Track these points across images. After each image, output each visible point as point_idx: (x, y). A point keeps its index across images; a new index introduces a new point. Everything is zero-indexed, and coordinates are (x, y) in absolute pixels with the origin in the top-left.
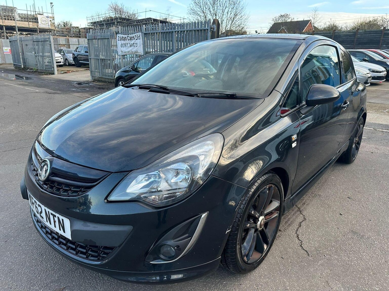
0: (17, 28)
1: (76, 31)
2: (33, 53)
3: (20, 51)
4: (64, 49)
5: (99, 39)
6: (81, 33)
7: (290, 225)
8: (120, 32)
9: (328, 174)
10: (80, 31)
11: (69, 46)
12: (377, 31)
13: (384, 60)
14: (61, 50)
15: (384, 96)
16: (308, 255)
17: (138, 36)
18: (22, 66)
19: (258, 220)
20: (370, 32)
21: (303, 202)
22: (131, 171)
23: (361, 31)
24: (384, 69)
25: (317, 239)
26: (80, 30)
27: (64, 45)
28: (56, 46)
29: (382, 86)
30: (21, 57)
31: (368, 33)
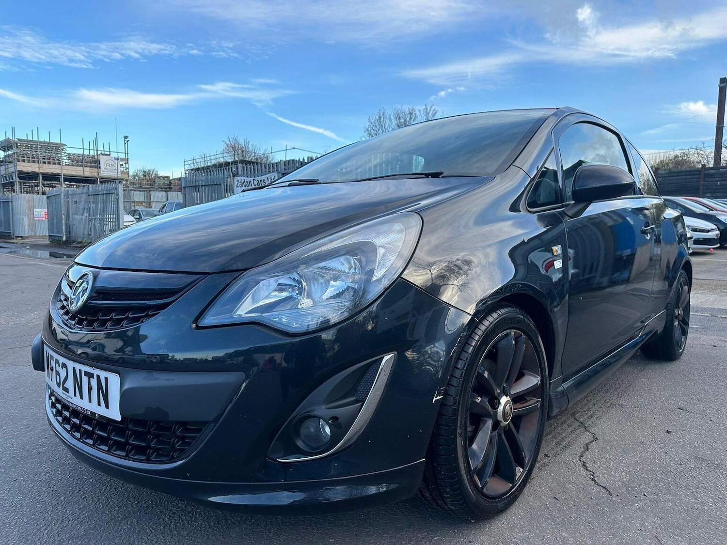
0: (63, 177)
1: (164, 183)
2: (87, 215)
3: (63, 213)
4: (140, 210)
5: (204, 185)
6: (172, 186)
7: (566, 447)
8: (240, 173)
9: (634, 375)
10: (170, 184)
11: (149, 204)
12: (692, 171)
13: (711, 212)
14: (135, 211)
15: (723, 270)
16: (610, 494)
17: (272, 178)
18: (64, 238)
19: (499, 403)
20: (680, 173)
21: (589, 414)
22: (246, 270)
23: (663, 172)
24: (714, 227)
25: (624, 468)
26: (171, 181)
27: (141, 203)
28: (127, 205)
29: (715, 256)
30: (63, 221)
31: (675, 174)
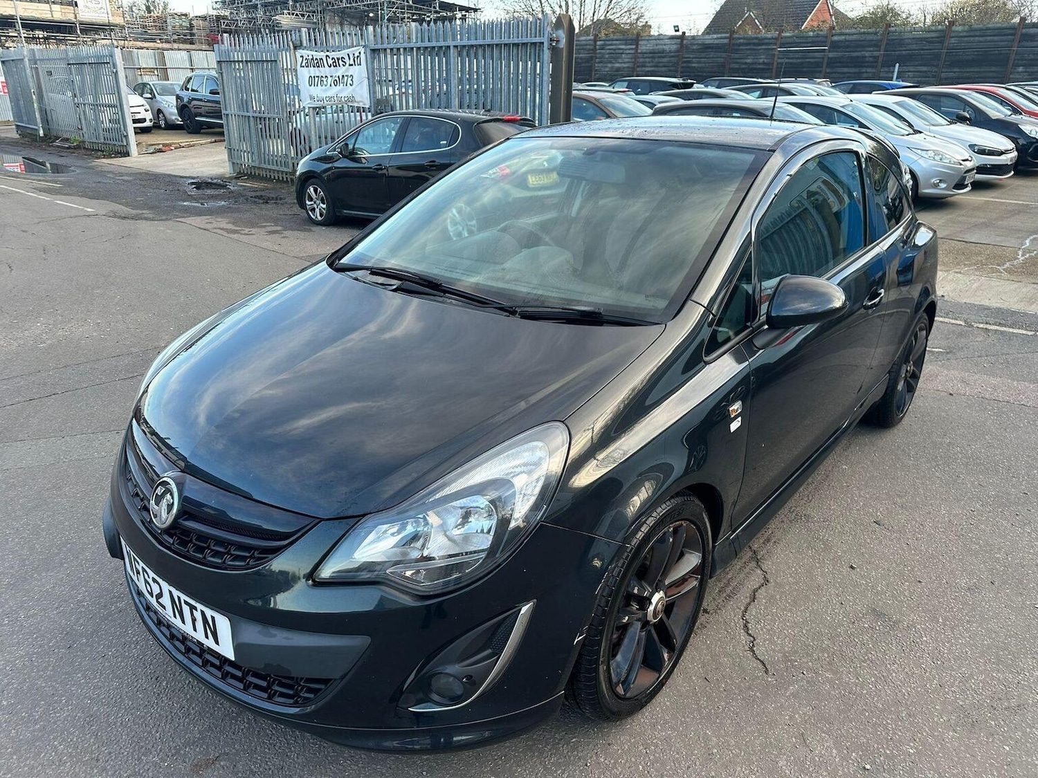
0: (19, 21)
1: (181, 25)
2: (70, 94)
3: (32, 91)
4: (151, 83)
5: (250, 61)
6: (195, 31)
7: (730, 596)
8: (305, 45)
9: (835, 457)
10: (192, 27)
11: (164, 73)
12: (1003, 29)
13: (1015, 118)
14: (145, 85)
15: (1005, 223)
16: (767, 671)
17: (356, 56)
18: (41, 133)
19: (650, 603)
20: (984, 32)
21: (766, 535)
22: (364, 515)
23: (960, 28)
24: (1011, 146)
25: (790, 631)
26: (193, 22)
27: (151, 70)
28: (130, 73)
29: (1004, 190)
30: (35, 105)
31: (978, 33)
